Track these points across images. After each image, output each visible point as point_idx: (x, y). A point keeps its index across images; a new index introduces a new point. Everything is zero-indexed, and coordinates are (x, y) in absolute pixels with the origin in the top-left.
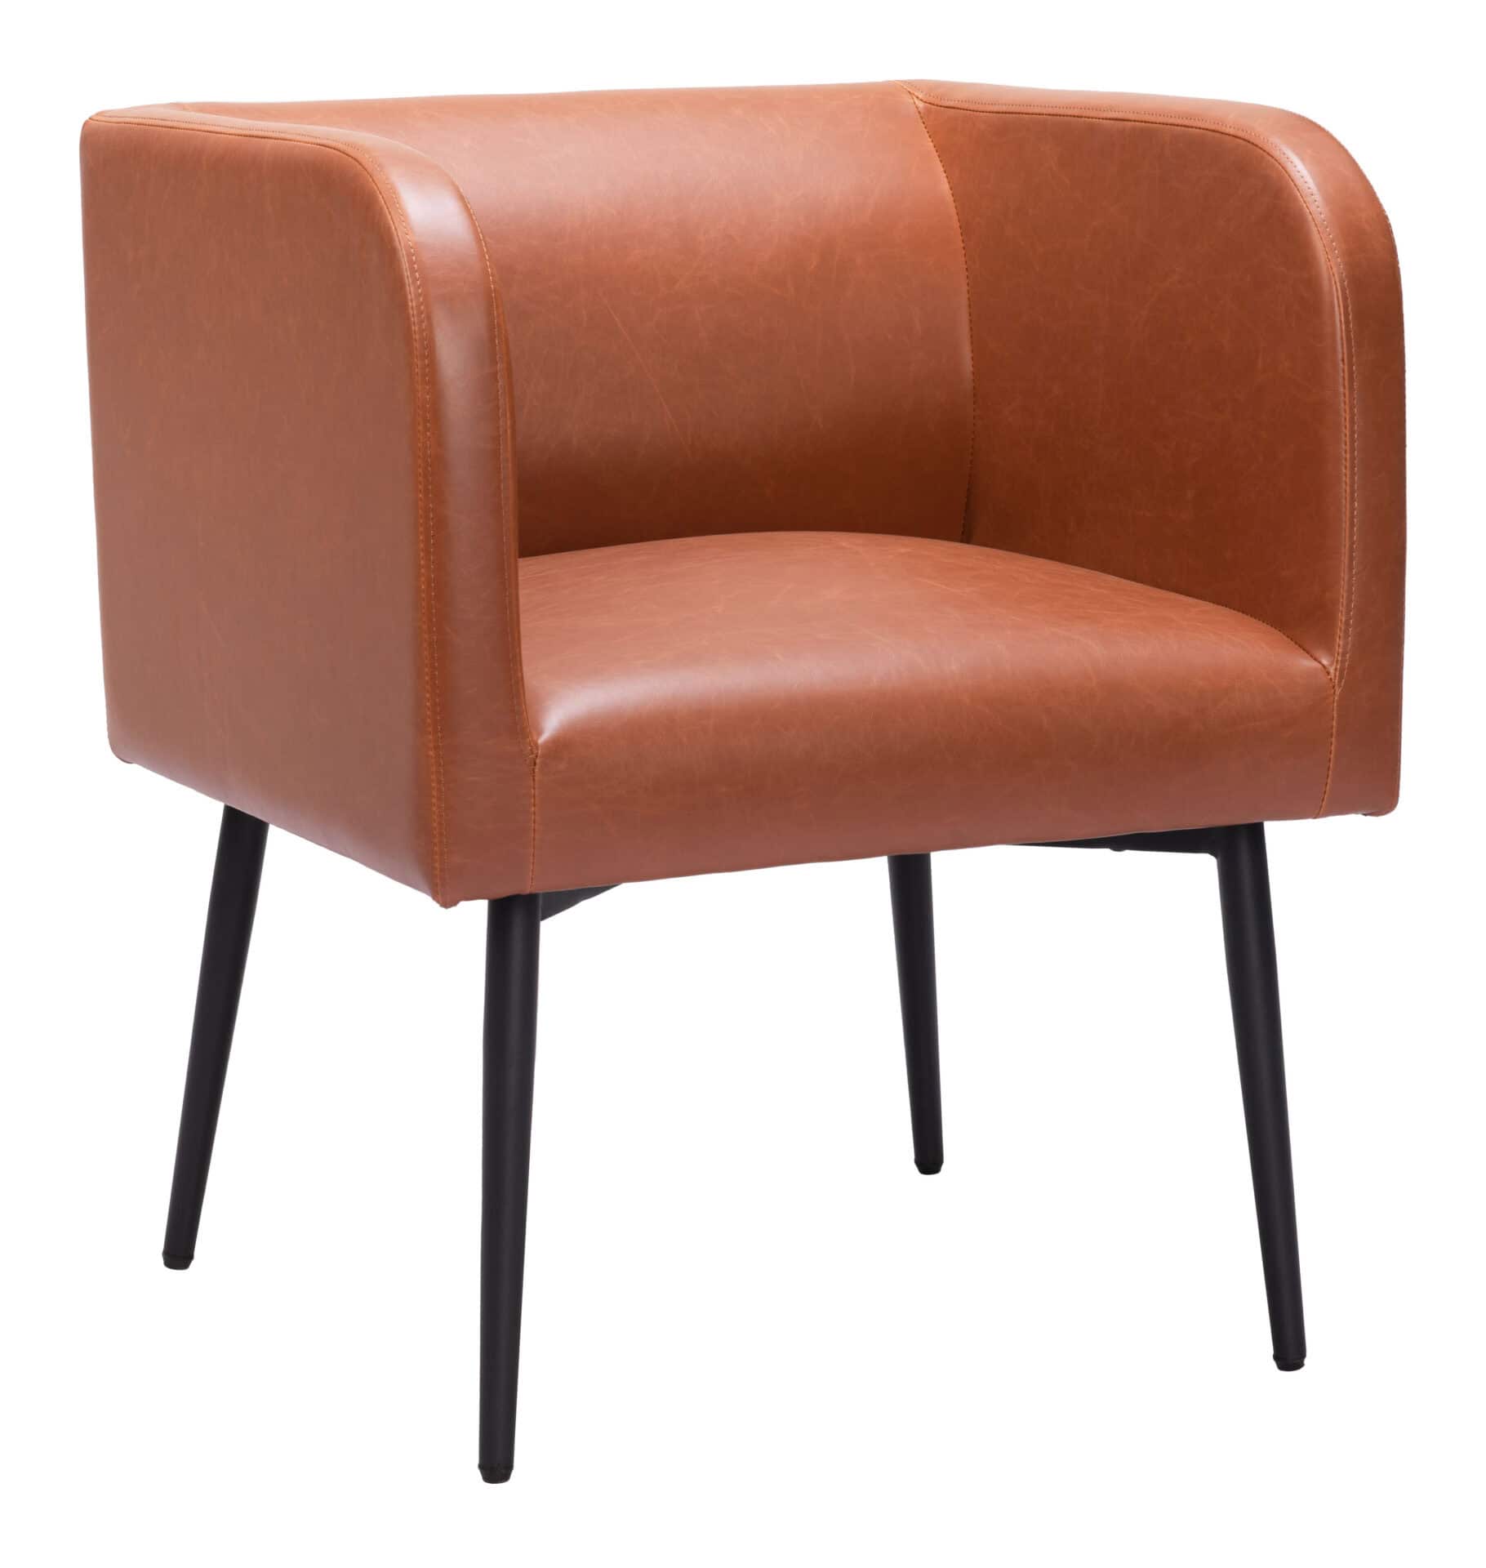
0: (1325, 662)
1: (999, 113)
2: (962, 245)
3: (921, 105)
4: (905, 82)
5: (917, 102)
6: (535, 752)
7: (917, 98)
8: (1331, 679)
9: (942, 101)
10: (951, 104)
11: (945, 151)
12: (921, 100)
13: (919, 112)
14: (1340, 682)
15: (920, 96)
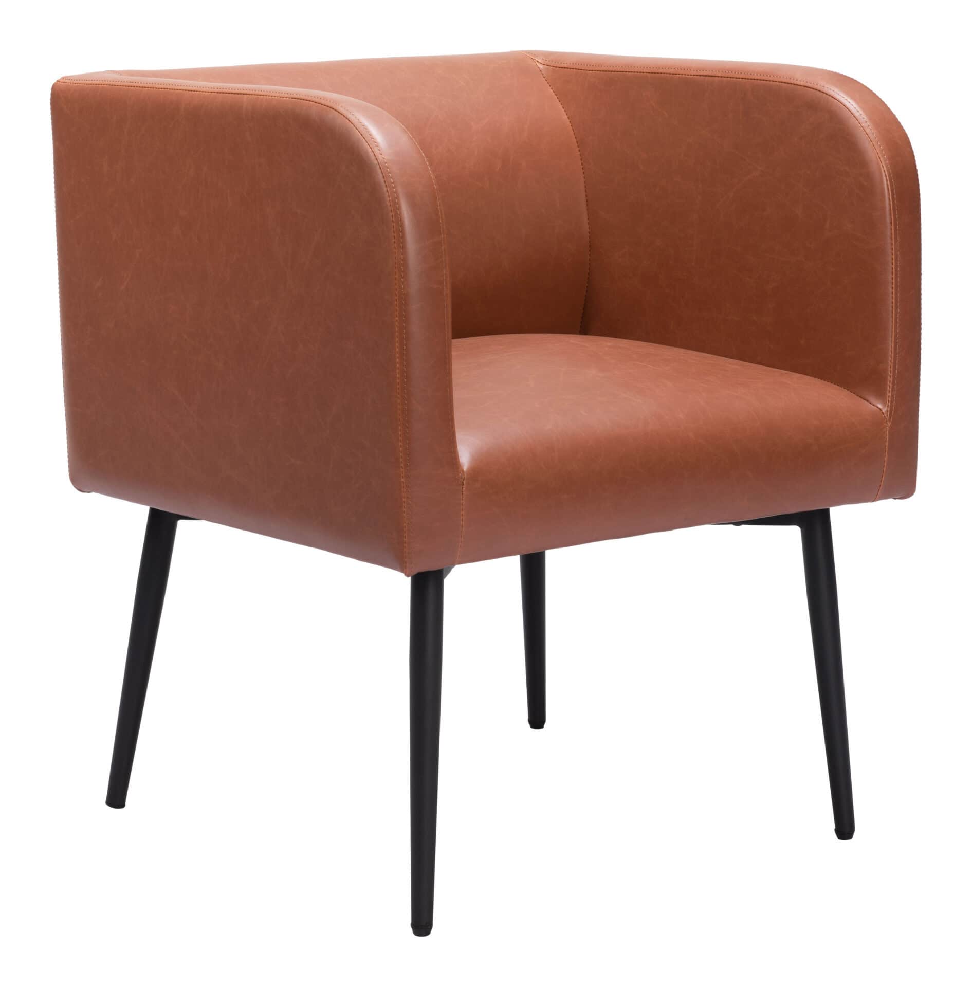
0: (880, 406)
1: (606, 71)
2: (579, 153)
3: (541, 67)
4: (526, 52)
5: (538, 65)
6: (463, 477)
7: (537, 61)
8: (885, 417)
9: (557, 63)
10: (565, 65)
11: (562, 95)
12: (541, 63)
13: (541, 71)
14: (890, 418)
15: (540, 61)
